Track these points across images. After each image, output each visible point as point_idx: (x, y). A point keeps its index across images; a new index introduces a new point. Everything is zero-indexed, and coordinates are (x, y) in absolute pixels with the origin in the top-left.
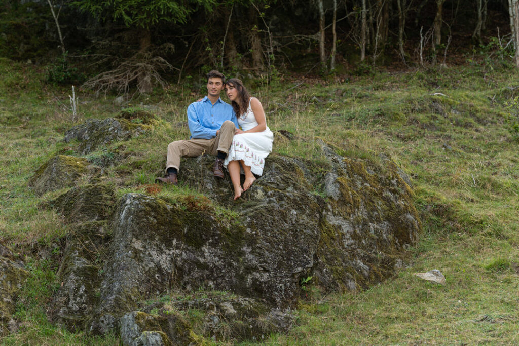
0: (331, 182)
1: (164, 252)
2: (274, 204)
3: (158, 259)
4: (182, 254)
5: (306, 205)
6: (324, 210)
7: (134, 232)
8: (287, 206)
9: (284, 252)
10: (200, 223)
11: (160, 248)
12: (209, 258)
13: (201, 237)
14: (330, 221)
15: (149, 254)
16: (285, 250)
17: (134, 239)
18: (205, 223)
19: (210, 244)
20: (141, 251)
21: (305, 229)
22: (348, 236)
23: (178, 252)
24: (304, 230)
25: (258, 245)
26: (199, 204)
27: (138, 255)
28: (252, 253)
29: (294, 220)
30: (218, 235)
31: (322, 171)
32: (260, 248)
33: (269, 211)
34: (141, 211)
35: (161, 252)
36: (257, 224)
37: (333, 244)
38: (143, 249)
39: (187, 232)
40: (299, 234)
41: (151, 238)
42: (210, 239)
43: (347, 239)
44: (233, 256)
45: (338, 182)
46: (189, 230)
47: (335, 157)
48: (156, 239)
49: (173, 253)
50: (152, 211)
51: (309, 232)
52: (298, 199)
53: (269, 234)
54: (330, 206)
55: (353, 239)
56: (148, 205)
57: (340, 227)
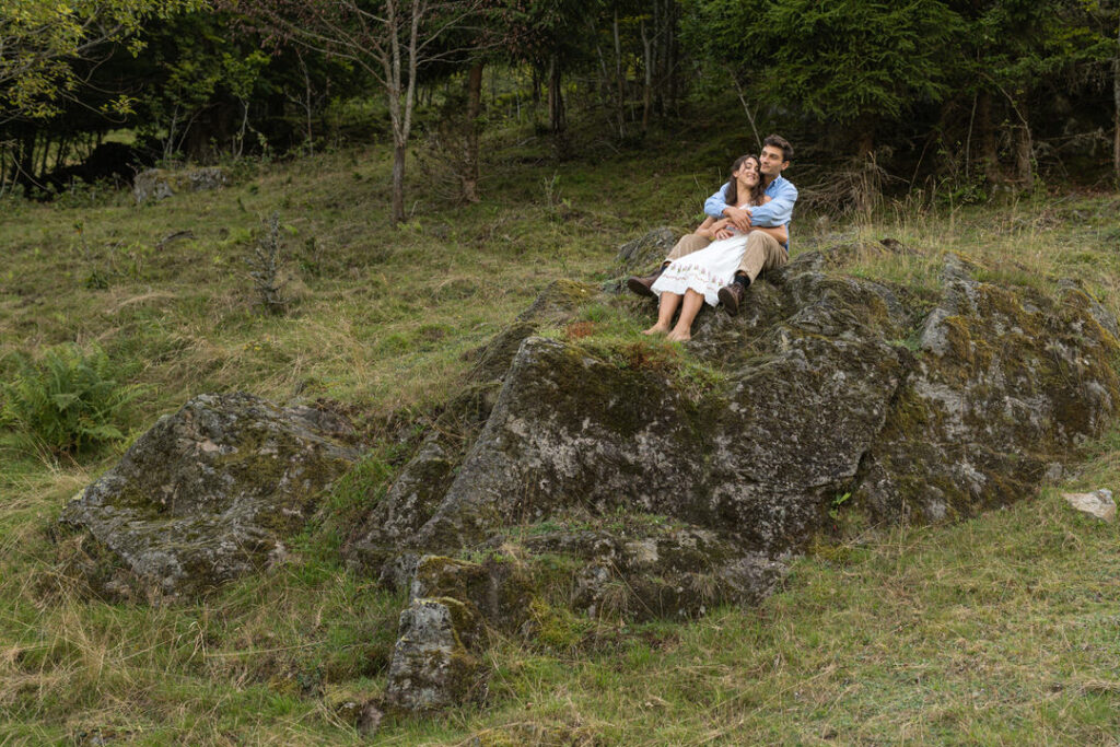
0: (932, 325)
1: (564, 441)
2: (799, 361)
3: (551, 454)
4: (596, 445)
5: (870, 362)
6: (912, 373)
7: (512, 405)
8: (828, 364)
9: (799, 447)
10: (642, 391)
11: (557, 434)
12: (646, 454)
13: (639, 417)
14: (922, 392)
15: (535, 443)
16: (801, 443)
17: (512, 417)
18: (652, 392)
19: (653, 430)
20: (521, 438)
21: (853, 406)
22: (957, 419)
23: (589, 441)
24: (851, 409)
25: (745, 434)
26: (651, 358)
27: (514, 445)
28: (730, 447)
29: (837, 389)
30: (670, 413)
31: (925, 305)
32: (748, 439)
33: (784, 373)
34: (529, 369)
35: (559, 441)
36: (754, 395)
37: (921, 433)
38: (525, 435)
39: (614, 407)
40: (841, 416)
41: (543, 415)
42: (653, 421)
43: (955, 425)
44: (693, 452)
45: (948, 325)
46: (619, 403)
47: (962, 282)
48: (552, 417)
49: (581, 443)
50: (552, 369)
51: (861, 411)
52: (856, 353)
53: (776, 414)
54: (923, 366)
55: (966, 424)
56: (546, 357)
57: (940, 403)
